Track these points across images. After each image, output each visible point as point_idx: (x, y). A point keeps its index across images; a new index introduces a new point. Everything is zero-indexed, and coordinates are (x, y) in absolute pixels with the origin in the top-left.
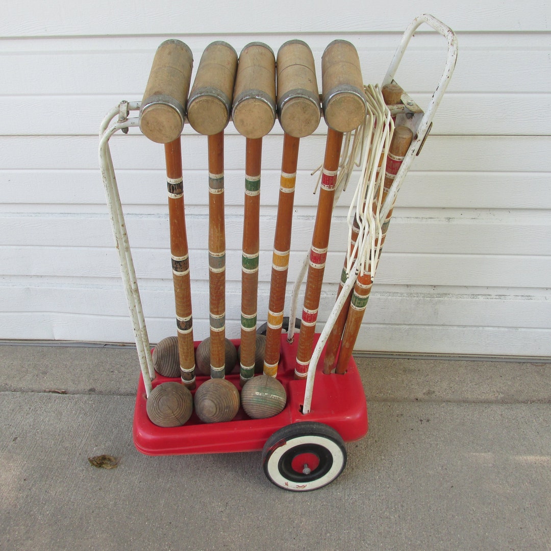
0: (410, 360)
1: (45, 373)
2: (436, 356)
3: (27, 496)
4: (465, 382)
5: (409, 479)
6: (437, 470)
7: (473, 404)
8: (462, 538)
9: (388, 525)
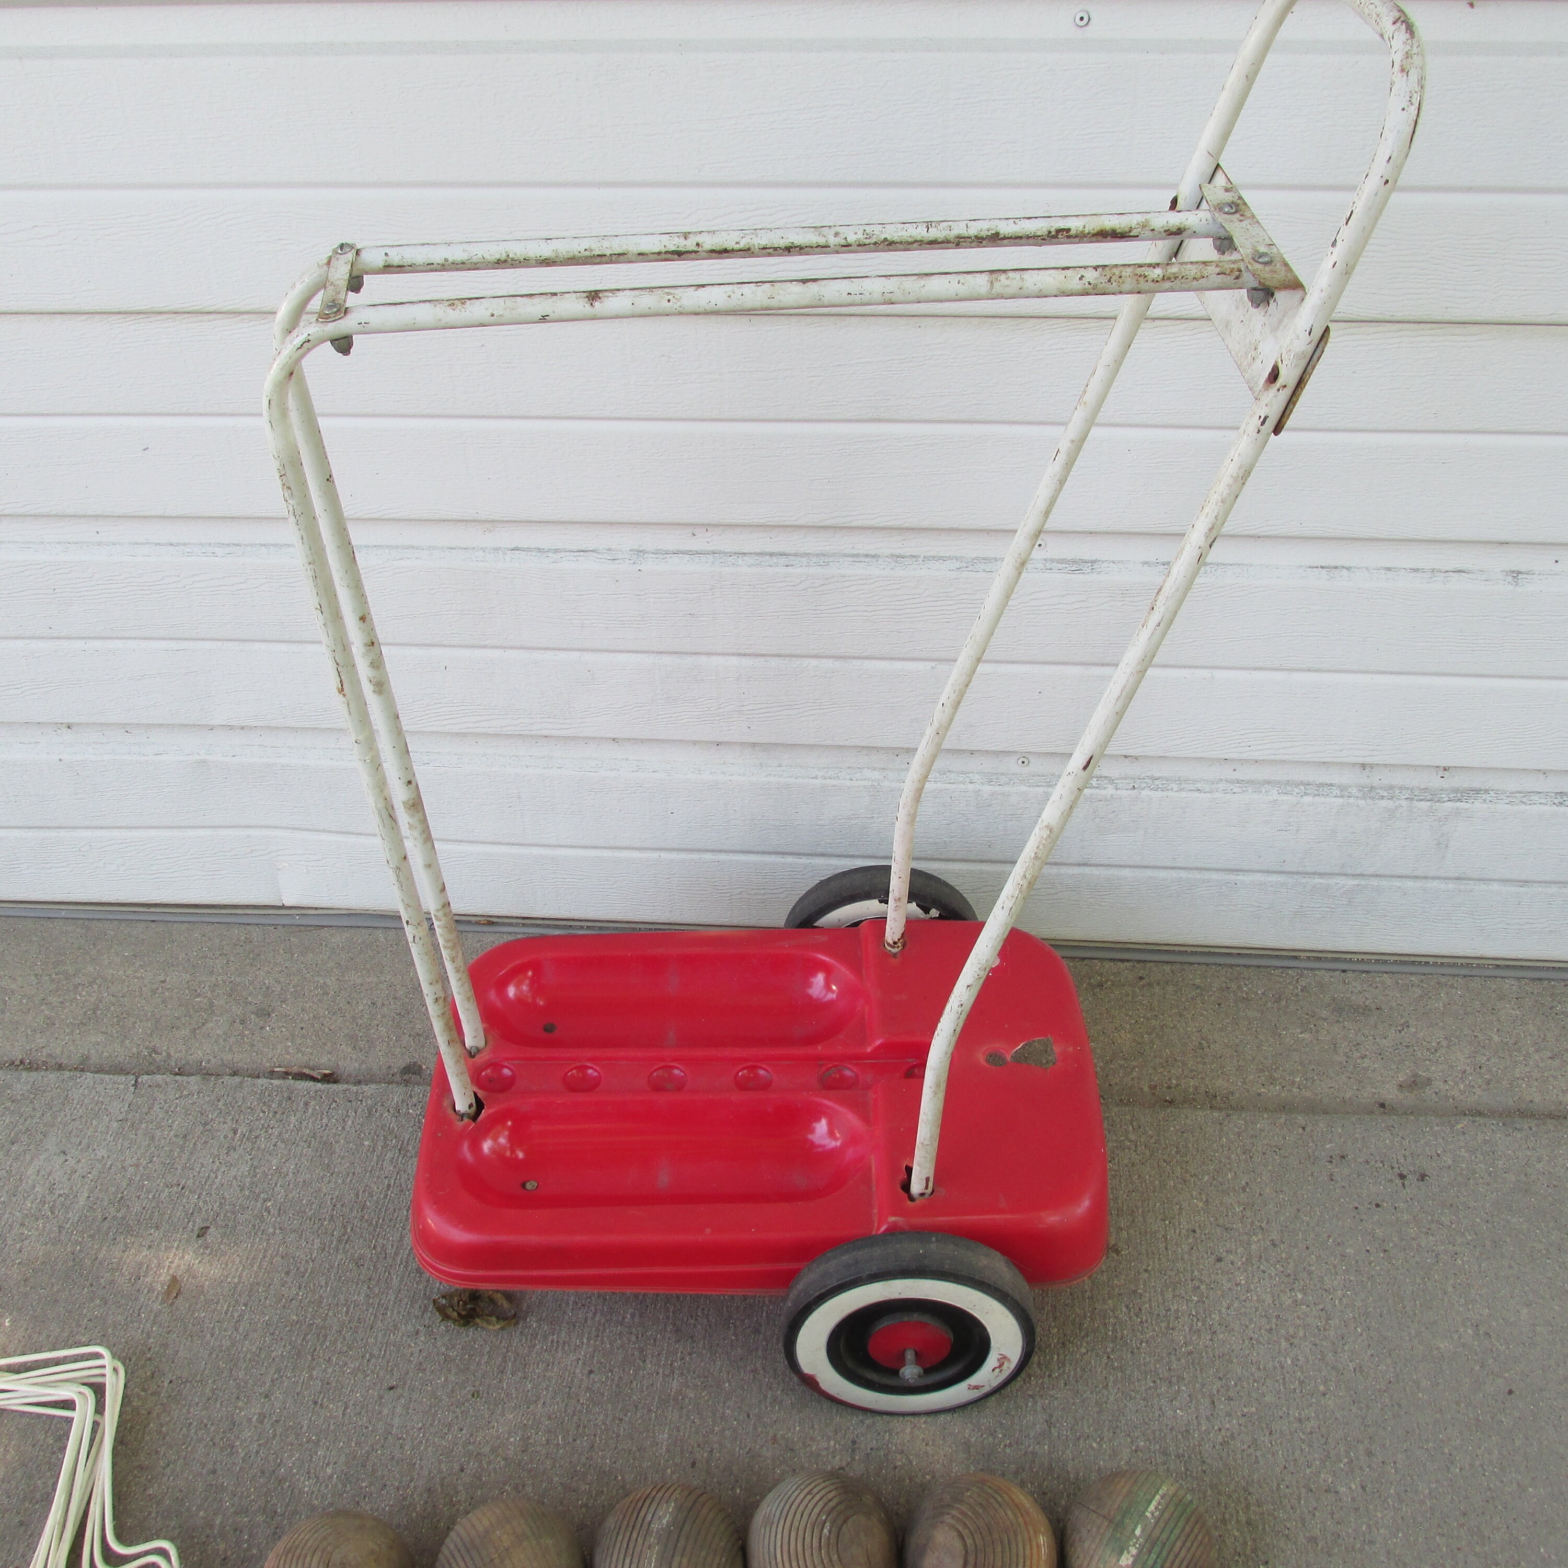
0: (1349, 974)
1: (264, 1013)
2: (1427, 963)
3: (262, 1418)
4: (1519, 1050)
5: (1383, 1367)
6: (1460, 1338)
7: (1551, 1124)
8: (1553, 1557)
9: (1332, 1514)
